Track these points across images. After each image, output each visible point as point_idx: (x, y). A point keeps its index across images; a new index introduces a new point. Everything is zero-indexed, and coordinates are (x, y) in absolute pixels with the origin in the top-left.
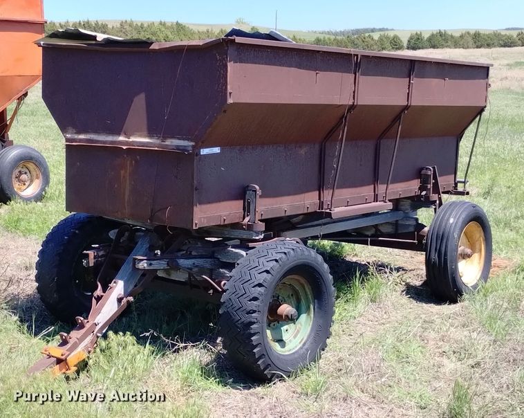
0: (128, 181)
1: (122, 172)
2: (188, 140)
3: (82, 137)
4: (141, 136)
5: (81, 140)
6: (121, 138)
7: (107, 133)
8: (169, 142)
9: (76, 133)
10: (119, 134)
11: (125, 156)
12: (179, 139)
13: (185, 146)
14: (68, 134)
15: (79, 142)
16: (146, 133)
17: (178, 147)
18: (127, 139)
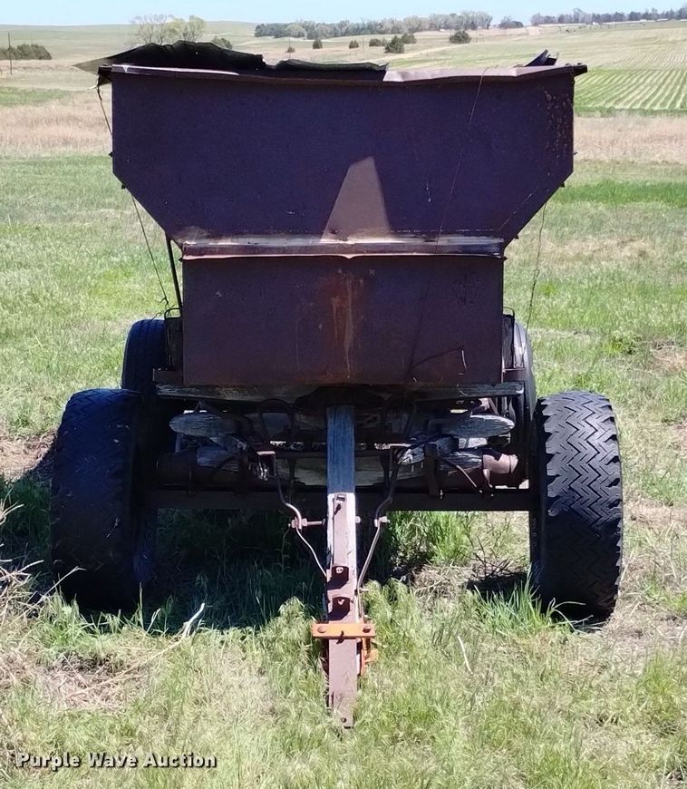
0: (350, 317)
1: (335, 301)
2: (488, 235)
3: (226, 243)
4: (372, 235)
5: (223, 250)
6: (326, 240)
7: (288, 233)
8: (443, 241)
9: (208, 237)
10: (320, 234)
11: (340, 271)
12: (465, 234)
13: (482, 246)
14: (191, 239)
15: (219, 253)
16: (385, 227)
17: (465, 248)
18: (341, 242)
